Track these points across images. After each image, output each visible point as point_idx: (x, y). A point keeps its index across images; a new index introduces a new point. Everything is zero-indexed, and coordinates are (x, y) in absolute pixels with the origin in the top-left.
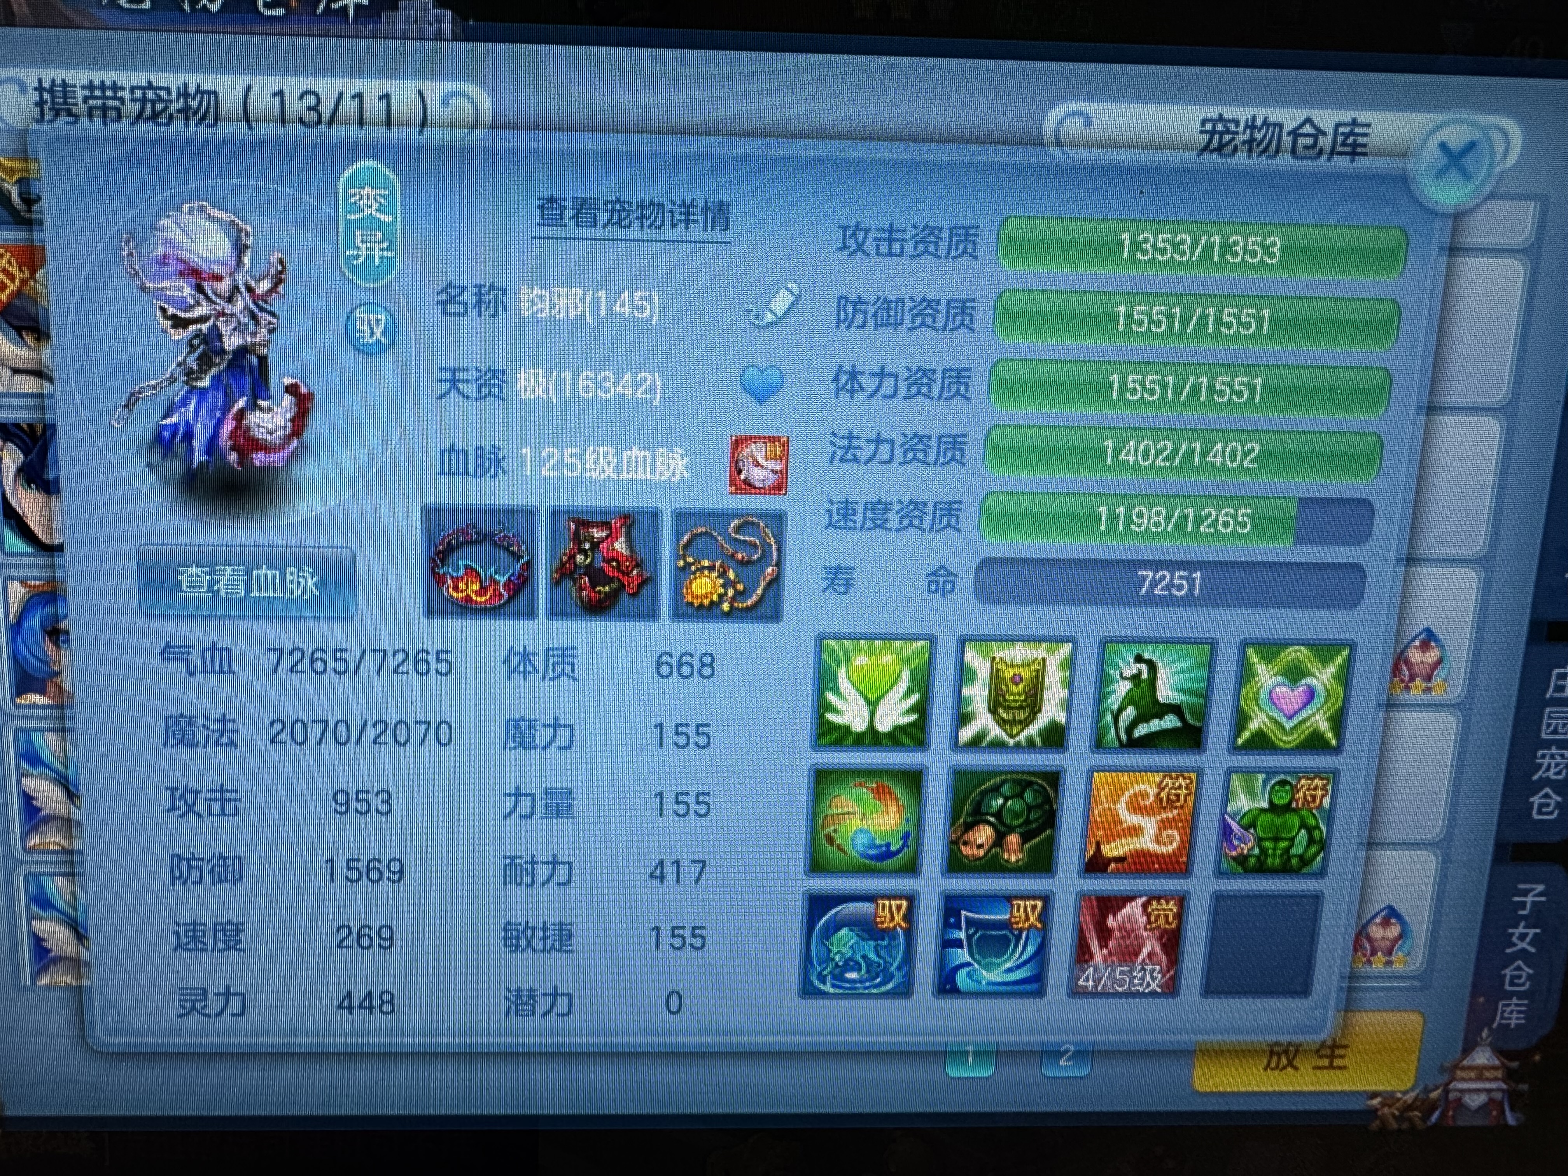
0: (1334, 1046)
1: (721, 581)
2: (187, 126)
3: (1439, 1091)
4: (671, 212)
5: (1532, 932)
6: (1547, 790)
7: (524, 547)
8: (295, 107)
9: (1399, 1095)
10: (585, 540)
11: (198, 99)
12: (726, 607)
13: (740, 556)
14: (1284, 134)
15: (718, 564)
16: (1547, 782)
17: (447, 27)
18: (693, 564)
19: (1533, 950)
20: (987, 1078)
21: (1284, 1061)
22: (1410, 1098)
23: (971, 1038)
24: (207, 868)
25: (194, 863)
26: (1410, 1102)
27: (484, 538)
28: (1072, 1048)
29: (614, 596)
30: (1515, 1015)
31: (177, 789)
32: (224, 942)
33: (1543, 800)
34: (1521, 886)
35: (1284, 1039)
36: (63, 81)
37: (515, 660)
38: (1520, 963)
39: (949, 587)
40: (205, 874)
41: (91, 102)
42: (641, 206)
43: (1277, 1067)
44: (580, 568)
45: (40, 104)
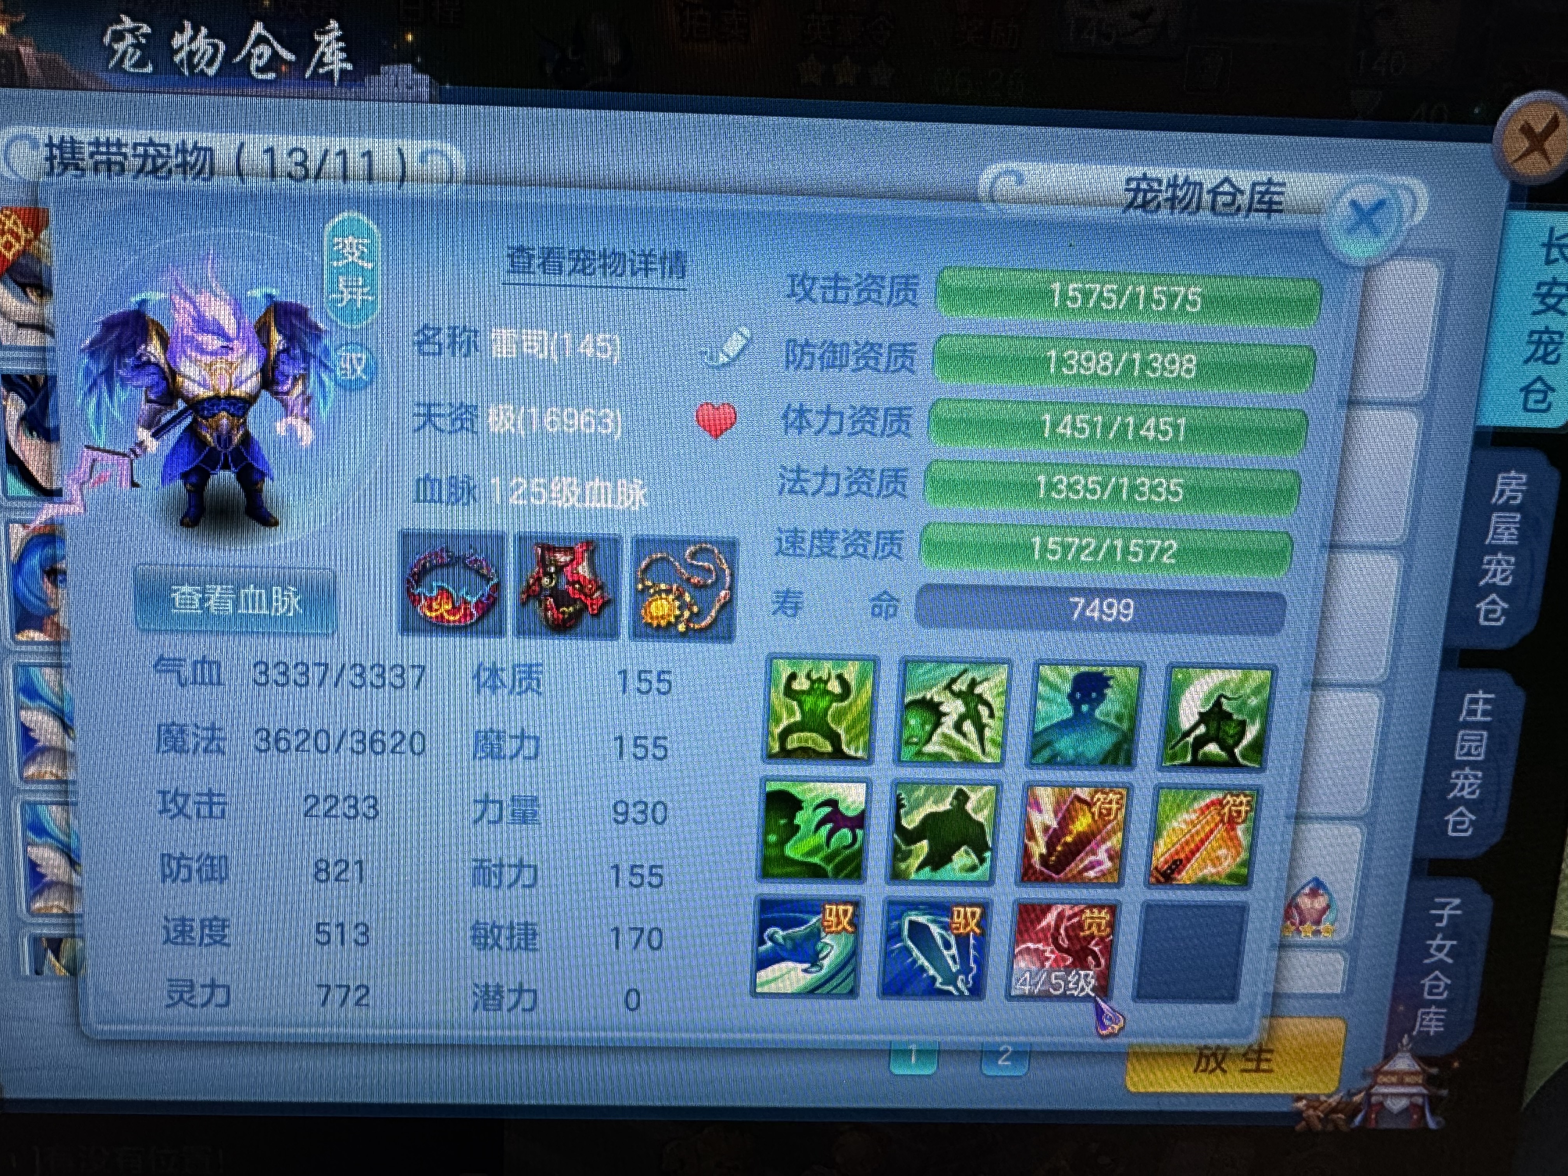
0: (1261, 1051)
1: (677, 603)
2: (185, 179)
3: (1362, 1094)
4: (632, 261)
5: (1449, 943)
6: (1462, 809)
7: (493, 571)
8: (284, 162)
9: (1323, 1098)
10: (551, 564)
11: (195, 154)
12: (681, 627)
13: (695, 580)
14: (1205, 190)
15: (675, 587)
16: (1461, 801)
17: (425, 91)
18: (650, 588)
19: (1450, 961)
20: (928, 1076)
21: (1213, 1065)
22: (1333, 1101)
23: (913, 1038)
24: (195, 866)
25: (183, 862)
26: (1334, 1104)
27: (455, 561)
28: (1010, 1049)
29: (577, 616)
30: (1434, 1023)
31: (169, 792)
32: (211, 936)
33: (1458, 819)
34: (1437, 900)
35: (1211, 1042)
36: (72, 138)
37: (484, 675)
38: (1437, 973)
39: (891, 610)
40: (194, 874)
41: (98, 157)
42: (604, 256)
43: (1204, 1071)
44: (546, 590)
45: (51, 158)
